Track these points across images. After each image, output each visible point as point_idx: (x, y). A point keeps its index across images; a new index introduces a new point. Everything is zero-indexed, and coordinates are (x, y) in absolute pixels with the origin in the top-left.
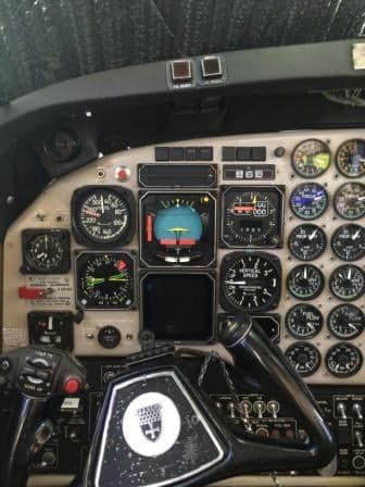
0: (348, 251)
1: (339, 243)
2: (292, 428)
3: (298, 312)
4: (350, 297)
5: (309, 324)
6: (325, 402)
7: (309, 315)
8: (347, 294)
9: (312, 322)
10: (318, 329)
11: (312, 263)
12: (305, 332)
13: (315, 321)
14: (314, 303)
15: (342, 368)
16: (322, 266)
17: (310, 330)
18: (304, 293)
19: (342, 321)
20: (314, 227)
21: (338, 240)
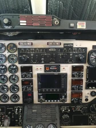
0: (13, 71)
1: (11, 69)
2: (4, 115)
3: (2, 86)
4: (15, 82)
5: (5, 89)
6: (12, 108)
7: (5, 87)
8: (14, 82)
9: (6, 89)
10: (8, 91)
11: (4, 74)
12: (5, 91)
13: (7, 89)
14: (6, 84)
15: (15, 100)
16: (7, 75)
17: (6, 91)
18: (3, 82)
19: (13, 88)
20: (4, 65)
21: (10, 68)
